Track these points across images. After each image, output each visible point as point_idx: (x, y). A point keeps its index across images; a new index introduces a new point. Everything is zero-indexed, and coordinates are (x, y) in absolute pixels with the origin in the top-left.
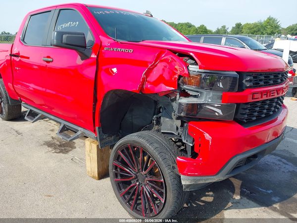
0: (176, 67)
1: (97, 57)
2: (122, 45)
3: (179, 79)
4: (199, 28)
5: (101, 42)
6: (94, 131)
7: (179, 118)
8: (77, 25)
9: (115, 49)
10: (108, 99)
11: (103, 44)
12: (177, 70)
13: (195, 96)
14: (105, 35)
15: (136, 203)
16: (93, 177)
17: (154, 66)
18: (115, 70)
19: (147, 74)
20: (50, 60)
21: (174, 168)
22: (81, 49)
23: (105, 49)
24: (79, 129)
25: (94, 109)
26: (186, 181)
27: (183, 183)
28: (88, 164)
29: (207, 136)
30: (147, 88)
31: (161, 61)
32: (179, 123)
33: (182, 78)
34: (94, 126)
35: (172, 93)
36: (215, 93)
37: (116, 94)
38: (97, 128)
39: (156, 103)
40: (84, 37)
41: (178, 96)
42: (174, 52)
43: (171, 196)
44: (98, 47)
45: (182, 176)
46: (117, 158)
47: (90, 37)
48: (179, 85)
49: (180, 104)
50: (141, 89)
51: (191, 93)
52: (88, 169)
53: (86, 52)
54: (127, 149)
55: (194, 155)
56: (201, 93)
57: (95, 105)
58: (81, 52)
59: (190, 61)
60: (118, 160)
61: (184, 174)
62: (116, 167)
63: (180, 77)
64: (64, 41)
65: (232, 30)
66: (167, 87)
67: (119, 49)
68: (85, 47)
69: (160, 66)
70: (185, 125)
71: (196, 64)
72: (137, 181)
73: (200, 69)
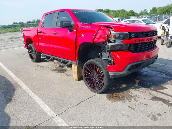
0: (106, 32)
1: (76, 31)
2: (86, 25)
3: (107, 36)
4: (130, 12)
5: (77, 25)
6: (76, 61)
7: (108, 51)
8: (67, 18)
9: (83, 27)
10: (81, 47)
11: (78, 25)
12: (106, 33)
13: (114, 42)
14: (79, 22)
15: (93, 86)
16: (76, 80)
17: (98, 32)
18: (83, 35)
19: (96, 35)
20: (56, 33)
21: (106, 69)
22: (70, 28)
23: (79, 27)
24: (69, 61)
25: (76, 51)
26: (111, 74)
27: (110, 75)
28: (74, 75)
29: (118, 56)
30: (96, 41)
31: (101, 30)
32: (108, 53)
33: (108, 36)
34: (76, 59)
35: (105, 42)
36: (120, 41)
37: (84, 45)
38: (77, 59)
39: (100, 47)
40: (71, 23)
41: (107, 43)
42: (105, 26)
43: (106, 80)
44: (76, 26)
45: (110, 72)
46: (85, 69)
47: (73, 23)
48: (107, 38)
49: (108, 46)
50: (94, 41)
51: (112, 41)
52: (74, 77)
53: (72, 29)
54: (89, 65)
55: (114, 64)
56: (116, 41)
57: (76, 50)
58: (70, 29)
59: (111, 29)
60: (86, 70)
61: (110, 71)
62: (85, 73)
63: (108, 35)
64: (63, 25)
65: (150, 12)
66: (103, 40)
67: (85, 27)
68: (71, 27)
69: (100, 32)
70: (110, 53)
71: (113, 30)
72: (93, 77)
73: (114, 32)
